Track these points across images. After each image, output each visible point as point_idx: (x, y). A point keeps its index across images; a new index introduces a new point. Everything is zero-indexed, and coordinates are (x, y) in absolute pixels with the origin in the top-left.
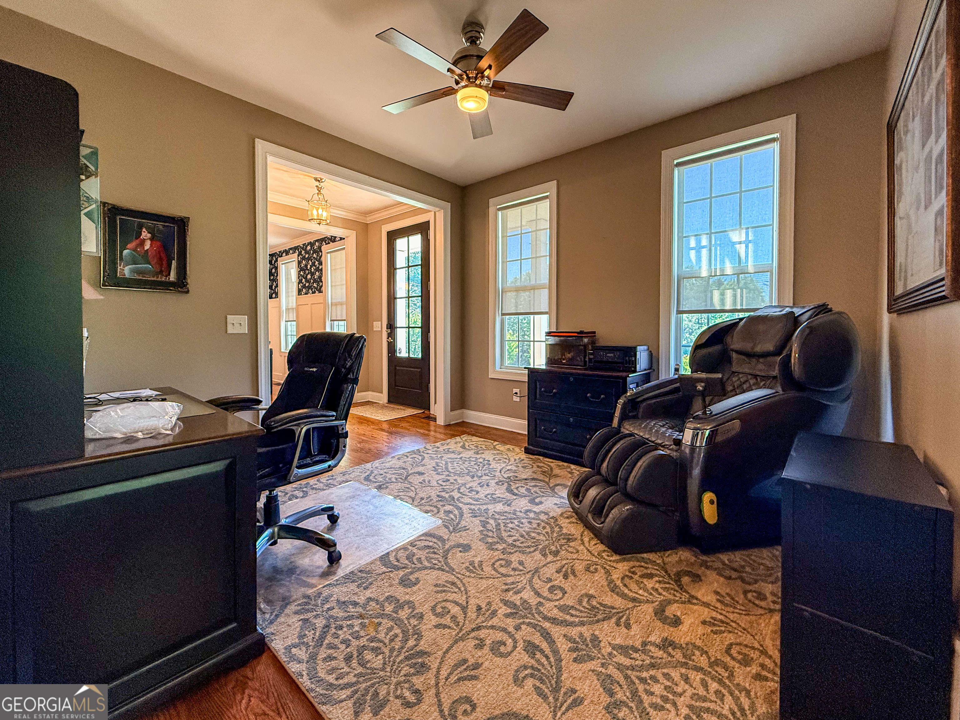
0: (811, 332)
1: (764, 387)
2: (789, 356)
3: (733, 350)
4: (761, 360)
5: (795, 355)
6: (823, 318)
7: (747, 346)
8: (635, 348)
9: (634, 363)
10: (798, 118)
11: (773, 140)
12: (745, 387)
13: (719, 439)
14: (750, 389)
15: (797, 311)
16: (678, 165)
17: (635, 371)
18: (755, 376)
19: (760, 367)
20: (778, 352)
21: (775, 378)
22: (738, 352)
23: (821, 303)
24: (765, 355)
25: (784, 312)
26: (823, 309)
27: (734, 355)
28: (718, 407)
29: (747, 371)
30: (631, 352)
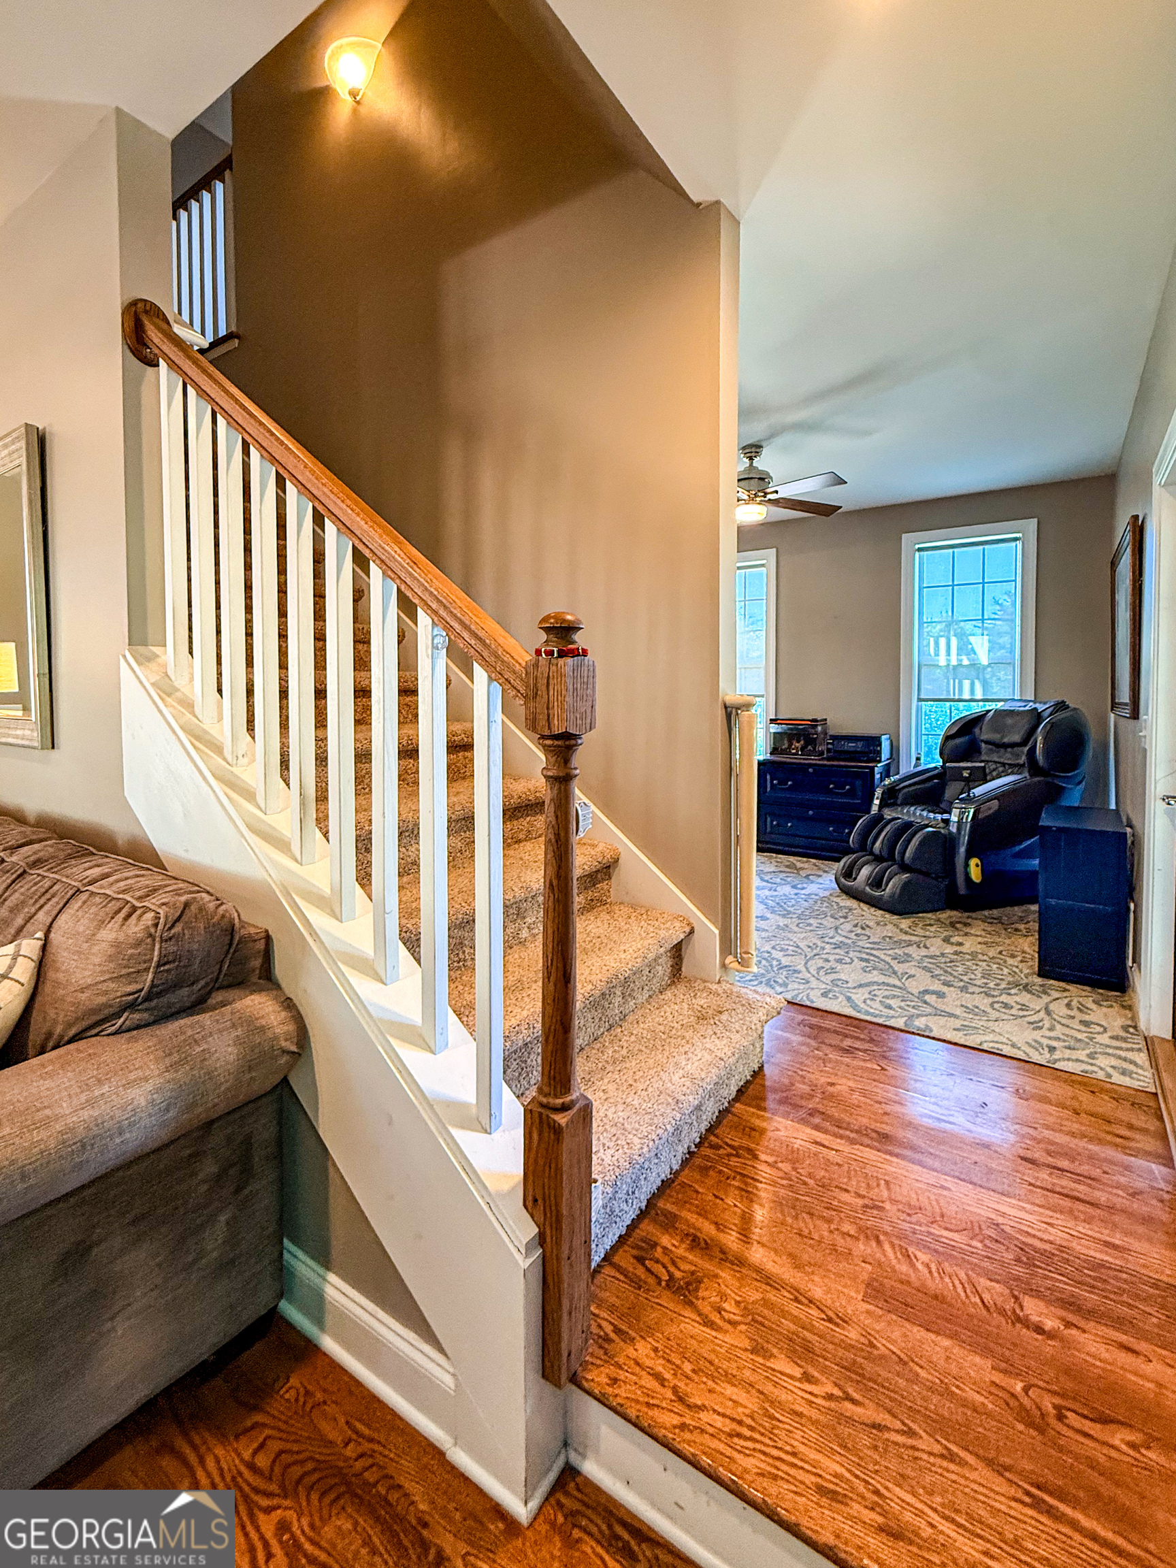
0: (1052, 726)
1: (1012, 773)
2: (1034, 748)
3: (982, 741)
4: (1009, 750)
5: (1039, 746)
6: (1061, 715)
7: (995, 737)
8: (880, 737)
9: (879, 753)
10: (1038, 522)
11: (1016, 539)
12: (994, 774)
13: (981, 816)
14: (999, 777)
15: (1040, 707)
16: (920, 550)
17: (880, 761)
18: (1004, 764)
19: (1007, 757)
20: (1024, 743)
21: (1023, 765)
22: (987, 742)
23: (1060, 699)
24: (1013, 745)
25: (1027, 708)
26: (1061, 706)
27: (983, 745)
28: (978, 791)
29: (996, 759)
30: (876, 741)
